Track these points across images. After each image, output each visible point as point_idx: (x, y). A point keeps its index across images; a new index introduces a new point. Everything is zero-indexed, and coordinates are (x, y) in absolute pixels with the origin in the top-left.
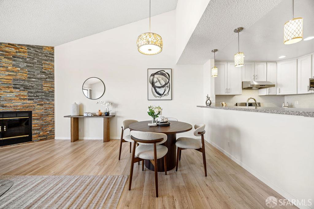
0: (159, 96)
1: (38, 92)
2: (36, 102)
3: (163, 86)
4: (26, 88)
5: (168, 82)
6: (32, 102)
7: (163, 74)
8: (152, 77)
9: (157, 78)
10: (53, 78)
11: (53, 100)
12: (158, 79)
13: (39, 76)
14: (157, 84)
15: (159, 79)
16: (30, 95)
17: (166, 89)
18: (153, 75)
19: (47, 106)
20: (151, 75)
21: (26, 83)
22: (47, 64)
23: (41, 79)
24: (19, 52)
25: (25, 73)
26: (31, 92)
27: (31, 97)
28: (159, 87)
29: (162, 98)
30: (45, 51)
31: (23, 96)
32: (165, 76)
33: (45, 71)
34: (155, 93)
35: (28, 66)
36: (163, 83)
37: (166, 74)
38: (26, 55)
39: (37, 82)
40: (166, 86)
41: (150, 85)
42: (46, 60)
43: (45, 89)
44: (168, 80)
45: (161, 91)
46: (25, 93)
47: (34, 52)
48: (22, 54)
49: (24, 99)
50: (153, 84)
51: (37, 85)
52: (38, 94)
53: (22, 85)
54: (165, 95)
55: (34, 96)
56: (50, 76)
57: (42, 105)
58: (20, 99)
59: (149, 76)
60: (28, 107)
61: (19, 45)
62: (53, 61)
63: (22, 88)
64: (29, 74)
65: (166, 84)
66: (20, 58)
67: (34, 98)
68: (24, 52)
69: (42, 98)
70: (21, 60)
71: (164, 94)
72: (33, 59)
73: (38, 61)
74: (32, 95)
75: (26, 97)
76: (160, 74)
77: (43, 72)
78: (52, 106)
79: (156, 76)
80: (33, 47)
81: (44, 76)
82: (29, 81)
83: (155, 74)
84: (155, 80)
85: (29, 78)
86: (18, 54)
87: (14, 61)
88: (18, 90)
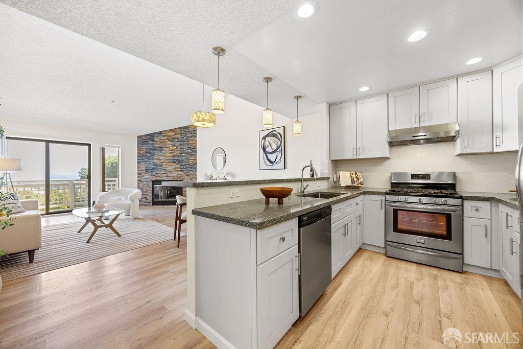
0: (271, 164)
1: (186, 165)
2: (185, 173)
3: (274, 152)
4: (179, 162)
5: (280, 145)
6: (183, 173)
7: (275, 136)
8: (263, 141)
9: (268, 142)
10: (196, 151)
11: (196, 171)
13: (187, 151)
14: (269, 149)
15: (271, 142)
16: (181, 167)
17: (278, 154)
18: (264, 138)
19: (192, 177)
20: (263, 139)
21: (179, 158)
22: (192, 140)
23: (188, 153)
24: (176, 134)
25: (179, 150)
26: (182, 165)
27: (182, 169)
28: (271, 153)
29: (274, 167)
30: (190, 129)
31: (177, 168)
32: (277, 138)
33: (191, 146)
34: (267, 161)
35: (181, 144)
36: (275, 147)
37: (278, 134)
38: (179, 136)
39: (185, 156)
40: (278, 150)
41: (262, 151)
42: (191, 137)
43: (191, 162)
44: (279, 143)
45: (272, 157)
46: (179, 166)
47: (184, 132)
48: (177, 136)
49: (178, 171)
50: (264, 149)
51: (185, 159)
53: (177, 160)
54: (277, 163)
55: (184, 168)
56: (194, 150)
57: (188, 175)
58: (176, 171)
59: (261, 139)
60: (180, 177)
61: (175, 129)
62: (196, 136)
63: (177, 162)
64: (181, 151)
65: (278, 148)
68: (178, 134)
69: (188, 170)
70: (176, 140)
71: (276, 161)
72: (183, 138)
73: (186, 140)
75: (179, 169)
76: (271, 136)
77: (189, 148)
78: (195, 177)
79: (267, 139)
80: (183, 128)
81: (190, 150)
82: (181, 156)
83: (266, 136)
84: (267, 144)
85: (181, 153)
86: (175, 136)
87: (173, 142)
88: (175, 164)
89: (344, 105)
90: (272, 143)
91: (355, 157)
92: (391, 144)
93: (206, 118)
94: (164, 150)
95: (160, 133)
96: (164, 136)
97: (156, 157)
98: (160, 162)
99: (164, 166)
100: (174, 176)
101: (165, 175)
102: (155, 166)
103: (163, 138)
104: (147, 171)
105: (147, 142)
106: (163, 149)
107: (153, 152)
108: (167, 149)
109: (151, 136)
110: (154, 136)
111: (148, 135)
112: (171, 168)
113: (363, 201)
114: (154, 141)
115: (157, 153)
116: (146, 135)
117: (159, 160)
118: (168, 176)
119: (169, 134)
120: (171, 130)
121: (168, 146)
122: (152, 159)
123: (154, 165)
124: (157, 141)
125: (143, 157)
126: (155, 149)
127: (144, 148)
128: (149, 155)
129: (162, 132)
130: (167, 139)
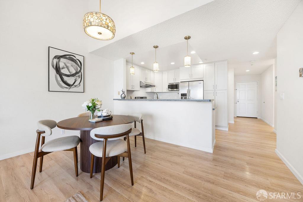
0: (68, 87)
3: (73, 75)
5: (80, 71)
7: (72, 60)
8: (55, 61)
9: (65, 63)
12: (66, 65)
14: (64, 71)
15: (68, 65)
17: (77, 79)
18: (59, 57)
20: (55, 57)
28: (68, 76)
29: (71, 90)
32: (75, 63)
34: (61, 83)
36: (74, 72)
37: (77, 61)
40: (77, 75)
41: (53, 72)
44: (79, 69)
45: (70, 80)
50: (58, 69)
54: (75, 86)
65: (77, 73)
71: (75, 84)
76: (68, 59)
79: (62, 60)
83: (62, 57)
84: (61, 65)
90: (71, 68)
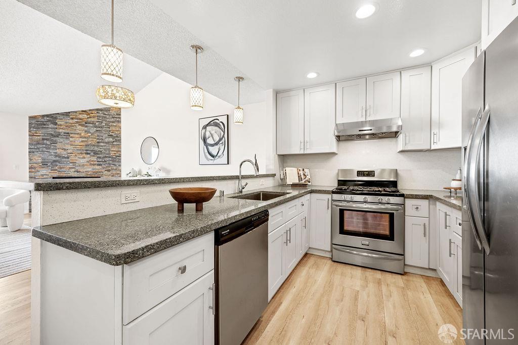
0: (212, 158)
1: (106, 157)
2: (104, 168)
3: (216, 144)
4: (95, 153)
5: (223, 136)
6: (100, 167)
7: (217, 125)
8: (204, 130)
10: (120, 141)
11: (120, 165)
12: (211, 133)
13: (107, 140)
14: (210, 141)
15: (213, 132)
16: (99, 160)
17: (221, 147)
18: (205, 127)
19: (114, 172)
20: (203, 129)
21: (96, 148)
22: (114, 126)
23: (108, 143)
24: (90, 118)
25: (95, 138)
26: (100, 158)
27: (99, 163)
28: (212, 145)
29: (215, 162)
30: (112, 112)
31: (92, 161)
32: (219, 127)
33: (112, 134)
34: (207, 154)
35: (97, 130)
36: (217, 139)
37: (221, 124)
38: (95, 120)
39: (105, 146)
40: (221, 142)
41: (202, 143)
42: (113, 122)
43: (112, 153)
44: (222, 133)
45: (214, 150)
46: (94, 159)
47: (102, 115)
48: (92, 119)
49: (94, 165)
50: (205, 140)
51: (105, 149)
52: (106, 159)
53: (92, 151)
54: (219, 157)
55: (102, 162)
56: (117, 139)
57: (109, 171)
58: (91, 164)
59: (200, 130)
60: (97, 172)
61: (90, 110)
62: (119, 122)
63: (92, 154)
64: (98, 139)
65: (220, 140)
66: (90, 123)
67: (102, 163)
68: (94, 117)
69: (109, 164)
70: (91, 125)
71: (219, 155)
72: (102, 122)
73: (105, 125)
74: (101, 160)
75: (95, 163)
76: (213, 125)
77: (110, 135)
78: (119, 172)
79: (208, 128)
80: (101, 110)
81: (111, 139)
82: (98, 146)
83: (207, 125)
84: (208, 134)
85: (98, 143)
86: (90, 120)
87: (86, 127)
88: (89, 156)
89: (292, 93)
90: (214, 134)
91: (302, 152)
92: (339, 138)
93: (117, 95)
94: (71, 137)
95: (67, 114)
96: (72, 119)
97: (58, 145)
98: (65, 153)
99: (72, 157)
100: (88, 172)
101: (73, 170)
102: (57, 158)
103: (71, 121)
104: (44, 164)
105: (45, 125)
106: (71, 135)
107: (55, 139)
108: (77, 136)
109: (52, 118)
110: (56, 118)
111: (47, 116)
112: (82, 161)
113: (310, 200)
114: (56, 124)
115: (61, 140)
116: (43, 116)
117: (65, 150)
118: (78, 172)
119: (81, 116)
120: (82, 111)
121: (79, 132)
122: (53, 149)
123: (56, 156)
124: (61, 125)
125: (39, 146)
126: (58, 135)
127: (40, 132)
128: (48, 143)
129: (69, 113)
130: (77, 122)
